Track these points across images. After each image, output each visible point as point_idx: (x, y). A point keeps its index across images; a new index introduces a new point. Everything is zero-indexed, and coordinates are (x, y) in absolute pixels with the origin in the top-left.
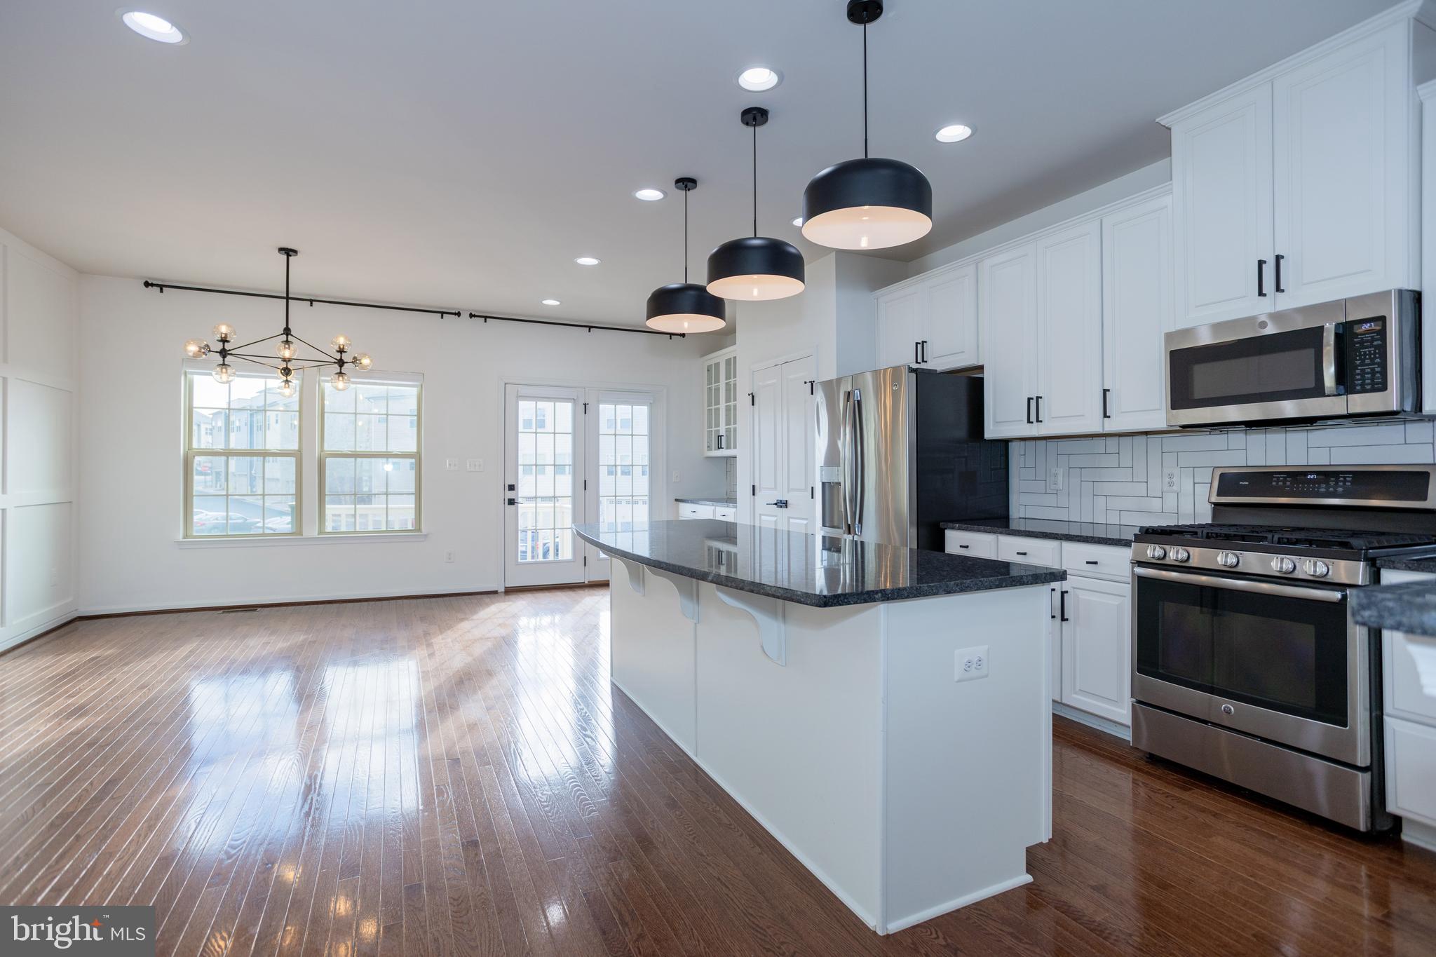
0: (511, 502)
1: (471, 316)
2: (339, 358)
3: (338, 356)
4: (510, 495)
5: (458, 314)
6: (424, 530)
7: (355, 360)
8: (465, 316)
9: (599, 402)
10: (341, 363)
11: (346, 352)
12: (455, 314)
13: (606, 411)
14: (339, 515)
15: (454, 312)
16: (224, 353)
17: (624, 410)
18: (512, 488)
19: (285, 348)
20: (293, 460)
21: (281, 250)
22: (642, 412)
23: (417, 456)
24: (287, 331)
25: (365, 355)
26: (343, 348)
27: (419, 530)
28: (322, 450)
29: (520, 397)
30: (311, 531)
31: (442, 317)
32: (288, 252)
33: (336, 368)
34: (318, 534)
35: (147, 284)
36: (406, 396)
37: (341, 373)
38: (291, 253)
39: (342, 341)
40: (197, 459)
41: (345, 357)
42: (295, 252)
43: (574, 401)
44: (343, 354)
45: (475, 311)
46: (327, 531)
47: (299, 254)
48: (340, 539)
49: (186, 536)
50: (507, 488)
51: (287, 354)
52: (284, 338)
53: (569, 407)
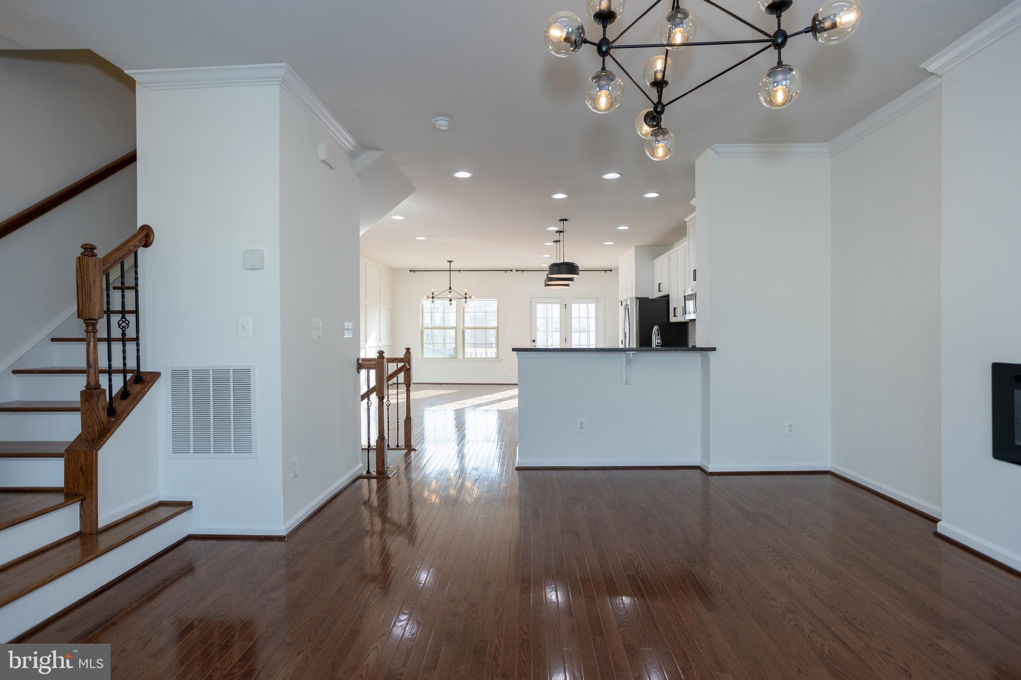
1: (517, 271)
3: (465, 296)
4: (534, 344)
5: (512, 270)
6: (500, 358)
7: (470, 297)
8: (514, 271)
9: (572, 303)
13: (575, 307)
14: (470, 352)
15: (510, 270)
16: (433, 298)
17: (583, 306)
18: (534, 341)
19: (449, 294)
20: (454, 330)
21: (448, 261)
22: (592, 307)
23: (497, 328)
24: (450, 288)
26: (466, 293)
27: (498, 358)
28: (464, 326)
29: (537, 303)
30: (460, 357)
31: (506, 272)
32: (450, 262)
33: (465, 299)
34: (463, 358)
35: (411, 271)
36: (492, 305)
37: (466, 301)
39: (466, 291)
40: (425, 330)
41: (467, 296)
42: (452, 261)
43: (560, 303)
45: (518, 268)
46: (466, 357)
48: (471, 360)
49: (422, 358)
50: (532, 341)
51: (450, 296)
52: (449, 290)
53: (558, 306)
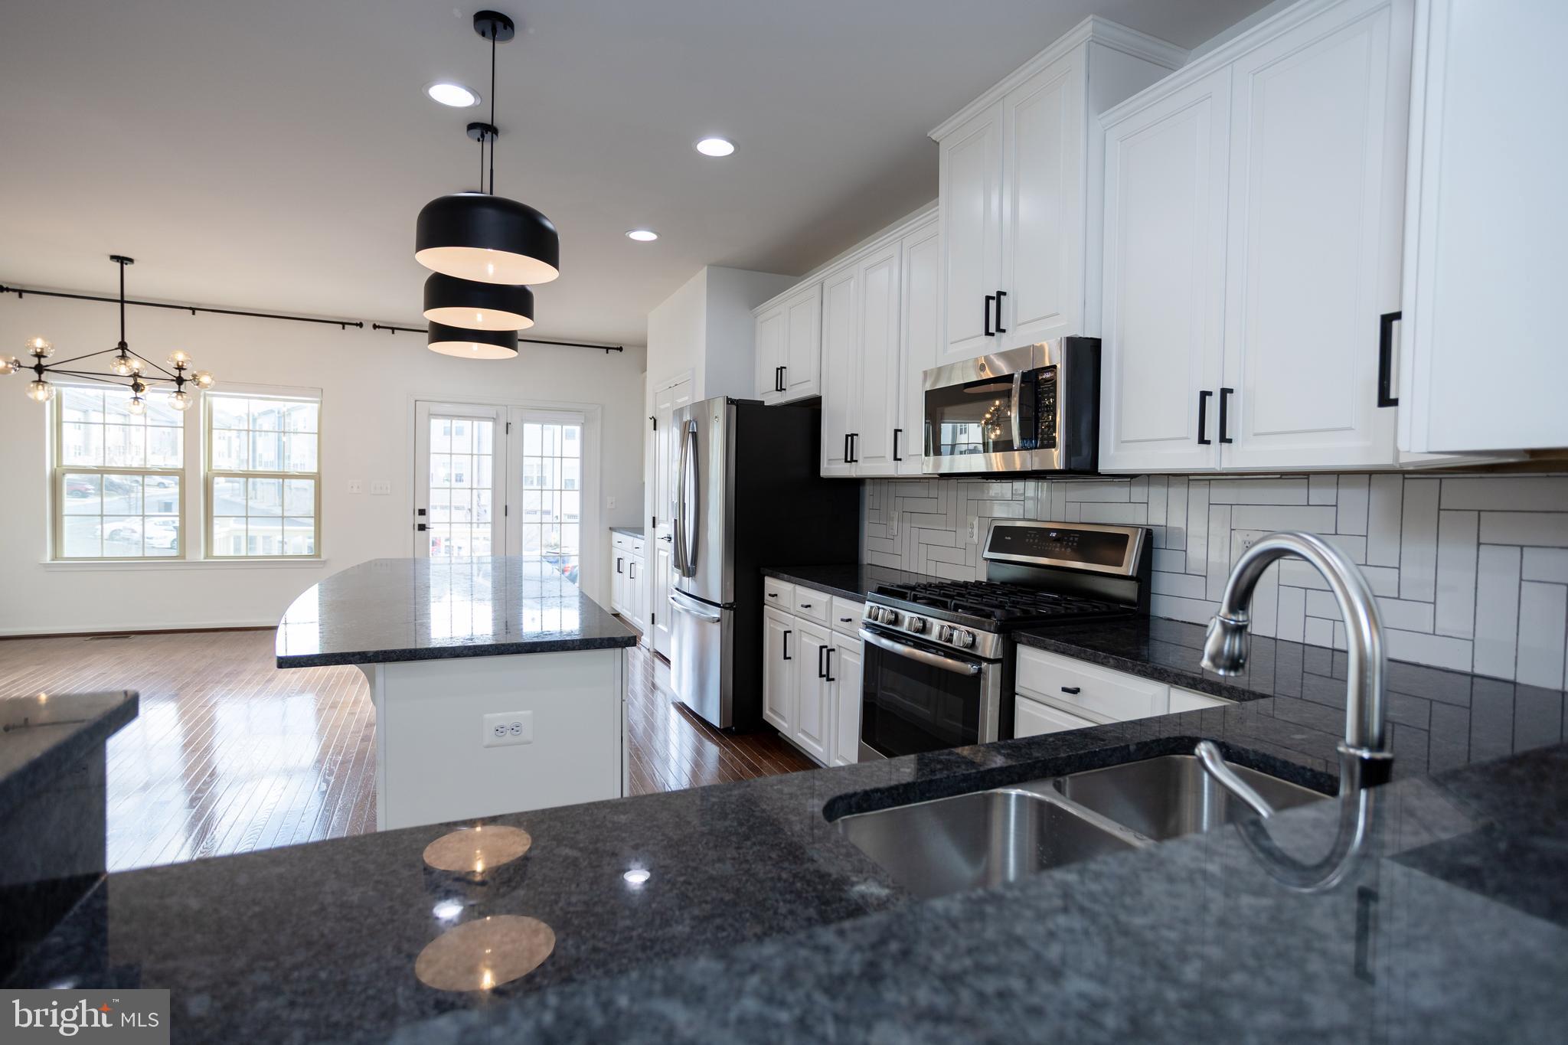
0: (422, 527)
1: (375, 327)
2: (177, 375)
3: (176, 373)
4: (421, 520)
5: (361, 325)
6: (324, 557)
7: (195, 378)
8: (368, 326)
9: (523, 421)
10: (180, 381)
11: (185, 369)
12: (357, 325)
13: (531, 432)
15: (355, 322)
16: (40, 369)
17: (554, 431)
18: (422, 512)
19: (121, 364)
21: (113, 257)
22: (573, 432)
23: (317, 478)
24: (123, 345)
25: (204, 373)
26: (183, 365)
27: (319, 556)
28: (209, 469)
29: (431, 415)
30: (198, 554)
31: (344, 328)
32: (123, 260)
33: (175, 386)
34: (205, 558)
35: (2, 288)
36: (300, 413)
37: (179, 392)
38: (125, 262)
39: (180, 357)
40: (68, 476)
41: (184, 375)
42: (131, 261)
43: (494, 420)
44: (182, 372)
45: (380, 322)
46: (215, 555)
47: (135, 262)
48: (228, 563)
49: (55, 558)
50: (417, 512)
52: (119, 352)
53: (487, 427)
